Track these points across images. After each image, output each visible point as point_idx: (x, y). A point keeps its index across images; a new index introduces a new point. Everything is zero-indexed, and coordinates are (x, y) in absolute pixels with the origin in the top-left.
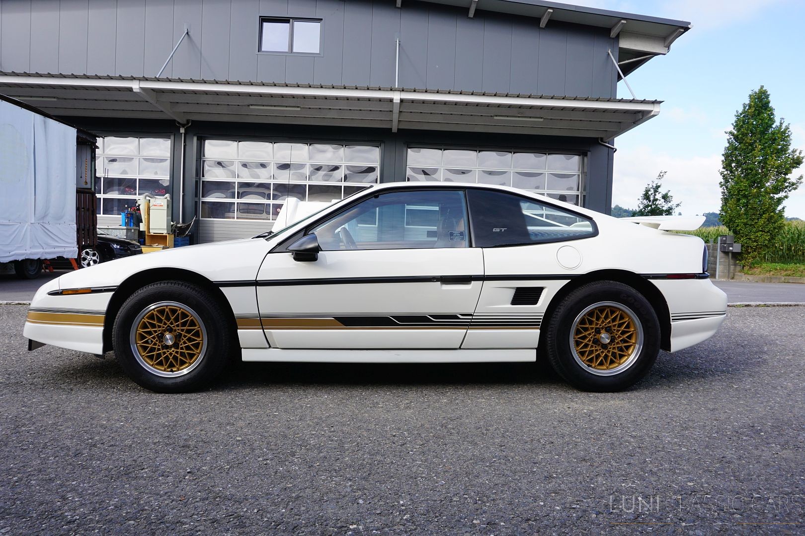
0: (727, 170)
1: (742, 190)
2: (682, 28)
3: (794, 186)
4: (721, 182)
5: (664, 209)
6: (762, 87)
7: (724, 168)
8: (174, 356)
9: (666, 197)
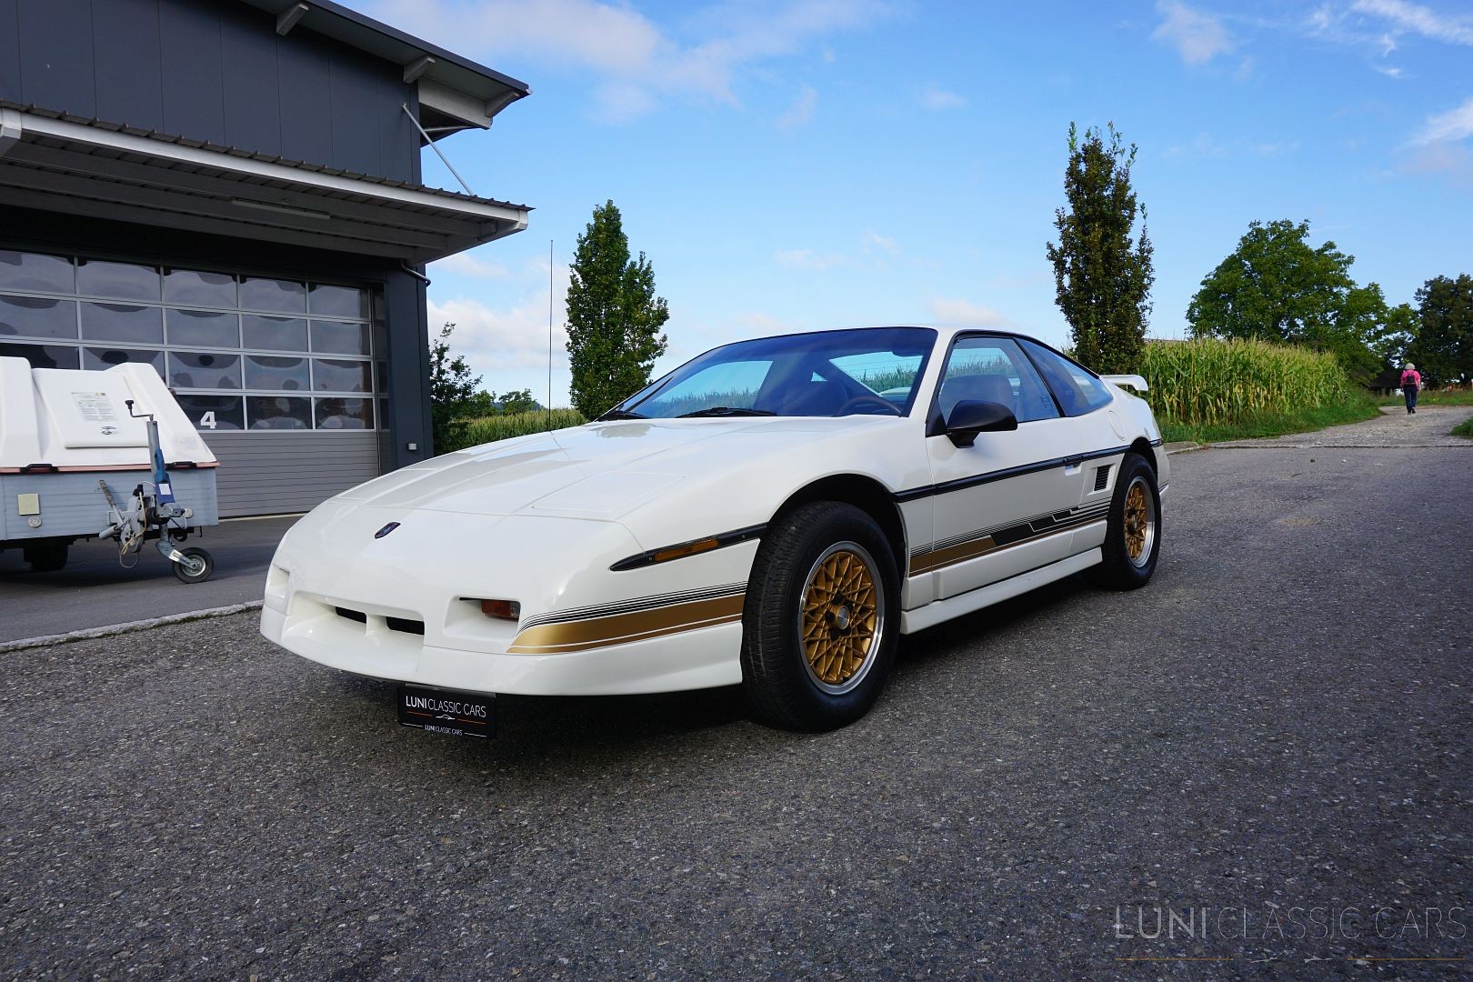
0: (574, 325)
1: (603, 357)
2: (517, 90)
3: (659, 351)
4: (569, 344)
5: (458, 386)
6: (610, 202)
7: (569, 321)
8: (847, 649)
9: (457, 367)
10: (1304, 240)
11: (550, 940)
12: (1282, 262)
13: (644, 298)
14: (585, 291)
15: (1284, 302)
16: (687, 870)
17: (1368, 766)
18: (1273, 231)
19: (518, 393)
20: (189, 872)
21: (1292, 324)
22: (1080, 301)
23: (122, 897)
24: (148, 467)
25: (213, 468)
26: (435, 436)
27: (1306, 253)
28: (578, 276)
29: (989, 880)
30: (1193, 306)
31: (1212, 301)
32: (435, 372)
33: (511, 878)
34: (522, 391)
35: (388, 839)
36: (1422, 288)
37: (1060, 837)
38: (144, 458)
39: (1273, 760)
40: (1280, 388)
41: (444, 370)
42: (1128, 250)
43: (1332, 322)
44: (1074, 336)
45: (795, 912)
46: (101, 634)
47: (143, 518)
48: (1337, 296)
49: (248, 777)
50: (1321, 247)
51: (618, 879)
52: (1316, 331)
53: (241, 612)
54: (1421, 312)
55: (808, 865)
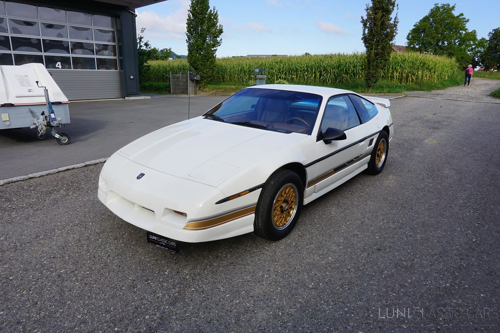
0: (189, 33)
1: (199, 46)
3: (219, 44)
4: (187, 40)
5: (147, 51)
7: (187, 31)
8: (286, 215)
9: (146, 45)
10: (453, 12)
11: (200, 329)
12: (443, 20)
13: (214, 25)
14: (193, 20)
15: (442, 35)
16: (237, 302)
17: (439, 268)
18: (442, 7)
19: (167, 49)
20: (89, 294)
21: (443, 43)
22: (370, 40)
23: (71, 304)
24: (45, 103)
25: (67, 103)
26: (139, 70)
27: (453, 17)
28: (191, 14)
29: (325, 311)
30: (409, 34)
31: (416, 33)
32: (138, 46)
33: (186, 302)
34: (168, 49)
35: (147, 282)
36: (491, 32)
37: (346, 294)
38: (43, 100)
39: (411, 263)
40: (435, 73)
41: (142, 46)
42: (390, 22)
43: (457, 44)
44: (366, 52)
45: (269, 322)
46: (39, 176)
47: (45, 124)
48: (461, 34)
49: (100, 251)
50: (458, 15)
51: (218, 304)
52: (451, 46)
53: (84, 166)
54: (489, 41)
55: (273, 301)
